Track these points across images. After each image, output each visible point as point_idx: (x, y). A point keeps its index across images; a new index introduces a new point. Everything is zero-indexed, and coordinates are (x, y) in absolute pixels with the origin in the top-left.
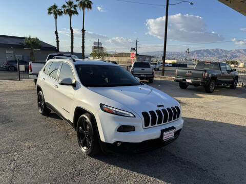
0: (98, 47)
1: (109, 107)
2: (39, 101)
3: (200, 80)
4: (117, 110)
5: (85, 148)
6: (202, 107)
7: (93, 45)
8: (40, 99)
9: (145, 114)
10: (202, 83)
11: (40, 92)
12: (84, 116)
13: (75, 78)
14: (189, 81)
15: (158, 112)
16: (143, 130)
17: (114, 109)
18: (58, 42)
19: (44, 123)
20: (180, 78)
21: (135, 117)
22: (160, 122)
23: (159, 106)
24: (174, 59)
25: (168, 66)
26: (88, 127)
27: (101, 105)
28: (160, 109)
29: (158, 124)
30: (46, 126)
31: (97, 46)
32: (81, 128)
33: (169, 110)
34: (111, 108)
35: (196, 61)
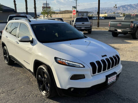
0: (47, 7)
1: (62, 60)
2: (4, 54)
3: (128, 30)
4: (69, 62)
5: (44, 92)
6: (132, 51)
7: (43, 6)
8: (5, 52)
9: (92, 64)
10: (129, 32)
11: (5, 47)
12: (42, 67)
13: (32, 36)
14: (119, 30)
15: (103, 61)
16: (91, 77)
17: (66, 61)
18: (15, 5)
19: (10, 72)
20: (113, 29)
21: (84, 67)
22: (104, 70)
23: (103, 56)
24: (105, 13)
25: (101, 19)
26: (45, 76)
27: (56, 58)
28: (104, 58)
29: (103, 71)
30: (12, 74)
31: (45, 6)
32: (39, 76)
33: (111, 58)
34: (64, 61)
35: (122, 14)
